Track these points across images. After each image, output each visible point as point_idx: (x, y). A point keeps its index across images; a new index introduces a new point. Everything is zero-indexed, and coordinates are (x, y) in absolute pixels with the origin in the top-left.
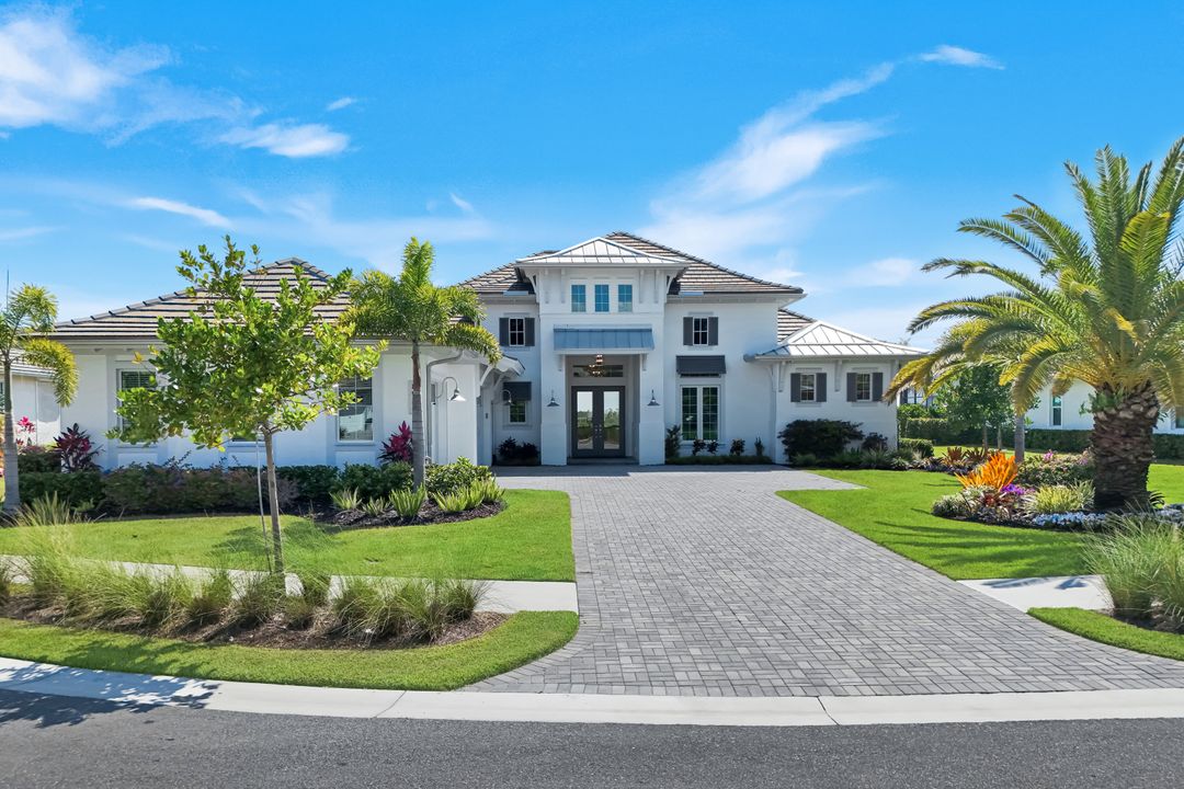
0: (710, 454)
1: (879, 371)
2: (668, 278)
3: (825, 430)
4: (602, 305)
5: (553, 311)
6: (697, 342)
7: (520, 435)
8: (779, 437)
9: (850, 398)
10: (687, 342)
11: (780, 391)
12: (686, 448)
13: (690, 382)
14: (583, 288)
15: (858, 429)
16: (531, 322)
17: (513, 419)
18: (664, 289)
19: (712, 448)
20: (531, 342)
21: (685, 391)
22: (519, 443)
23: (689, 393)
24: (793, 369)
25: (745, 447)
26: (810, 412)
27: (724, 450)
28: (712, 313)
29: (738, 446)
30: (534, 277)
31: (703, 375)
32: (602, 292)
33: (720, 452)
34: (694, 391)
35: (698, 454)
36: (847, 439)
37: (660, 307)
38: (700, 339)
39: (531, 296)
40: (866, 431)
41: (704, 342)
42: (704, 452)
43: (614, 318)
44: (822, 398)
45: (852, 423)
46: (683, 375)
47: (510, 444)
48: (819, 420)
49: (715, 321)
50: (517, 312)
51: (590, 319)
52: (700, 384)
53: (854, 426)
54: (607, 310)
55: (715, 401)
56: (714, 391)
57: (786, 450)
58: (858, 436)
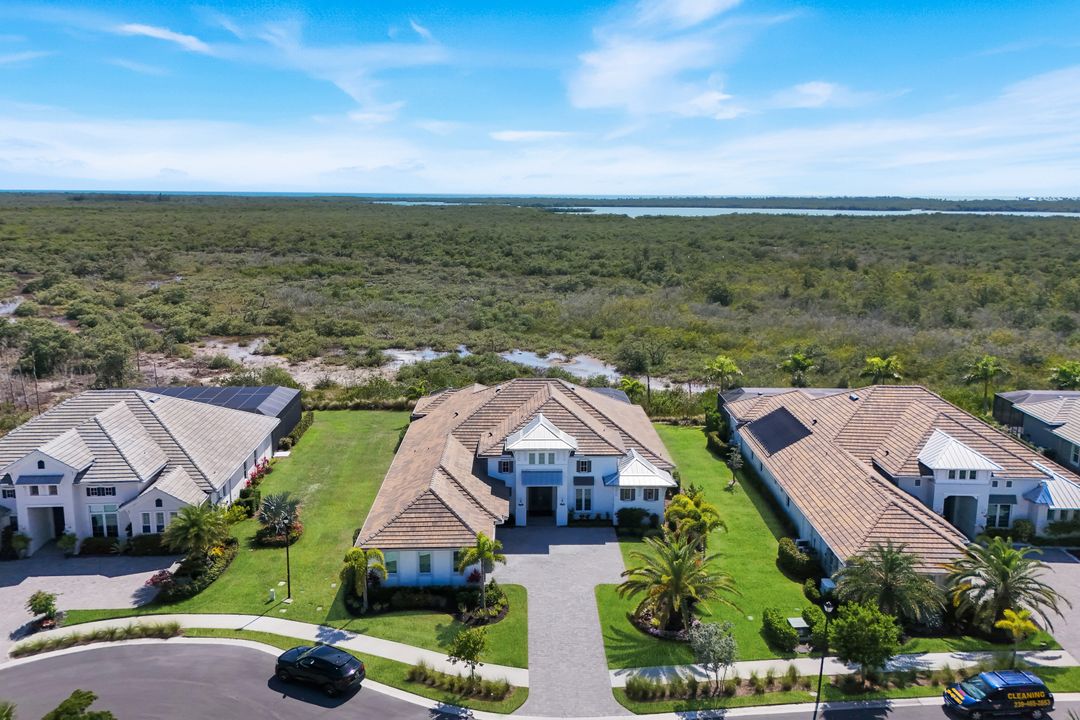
0: (587, 519)
1: (658, 488)
2: (570, 451)
4: (542, 461)
5: (521, 464)
6: (582, 471)
8: (615, 514)
9: (645, 499)
10: (578, 471)
11: (616, 496)
12: (577, 515)
13: (579, 487)
14: (534, 457)
15: (647, 511)
16: (512, 463)
18: (568, 455)
19: (588, 516)
20: (512, 471)
21: (577, 491)
23: (579, 492)
25: (602, 516)
26: (628, 504)
27: (593, 517)
28: (589, 459)
29: (599, 516)
31: (585, 485)
32: (542, 456)
33: (591, 517)
34: (581, 491)
36: (643, 516)
37: (566, 461)
38: (584, 470)
39: (512, 458)
40: (651, 512)
42: (584, 518)
43: (547, 467)
44: (633, 499)
45: (645, 509)
46: (576, 484)
48: (632, 508)
49: (590, 462)
50: (506, 461)
51: (537, 467)
52: (584, 488)
55: (590, 495)
56: (590, 491)
57: (618, 520)
58: (648, 514)
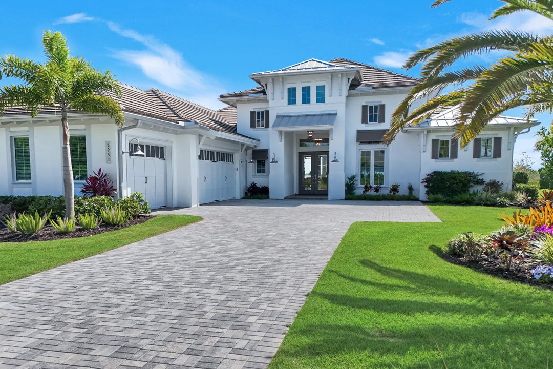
0: (375, 194)
1: (499, 136)
2: (349, 79)
3: (454, 178)
4: (306, 100)
5: (276, 105)
6: (371, 121)
7: (260, 181)
8: (422, 183)
9: (476, 156)
10: (364, 121)
11: (424, 152)
12: (359, 188)
13: (366, 147)
14: (294, 89)
15: (480, 177)
16: (267, 113)
17: (259, 171)
18: (345, 87)
19: (377, 190)
20: (267, 125)
21: (363, 153)
22: (259, 185)
23: (365, 155)
24: (433, 136)
25: (400, 189)
26: (445, 165)
27: (385, 191)
28: (381, 102)
29: (395, 189)
30: (266, 85)
31: (375, 142)
32: (306, 91)
33: (383, 192)
34: (369, 153)
35: (367, 193)
36: (471, 184)
37: (343, 99)
38: (373, 119)
39: (265, 96)
40: (487, 179)
41: (376, 121)
42: (371, 193)
43: (314, 107)
44: (454, 156)
45: (475, 173)
46: (362, 143)
47: (253, 186)
48: (452, 171)
49: (383, 107)
50: (259, 107)
51: (299, 108)
52: (373, 148)
53: (477, 175)
54: (309, 102)
55: (382, 159)
56: (383, 152)
57: (427, 191)
58: (481, 182)
